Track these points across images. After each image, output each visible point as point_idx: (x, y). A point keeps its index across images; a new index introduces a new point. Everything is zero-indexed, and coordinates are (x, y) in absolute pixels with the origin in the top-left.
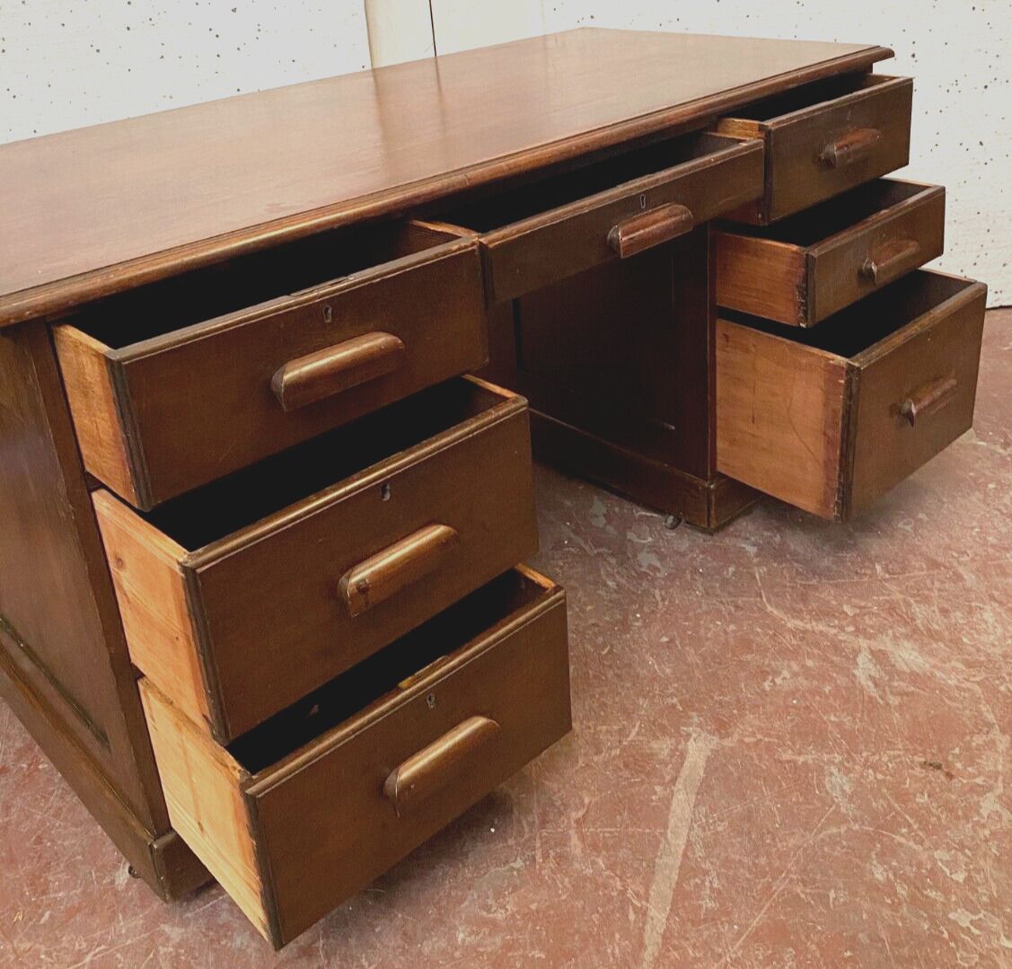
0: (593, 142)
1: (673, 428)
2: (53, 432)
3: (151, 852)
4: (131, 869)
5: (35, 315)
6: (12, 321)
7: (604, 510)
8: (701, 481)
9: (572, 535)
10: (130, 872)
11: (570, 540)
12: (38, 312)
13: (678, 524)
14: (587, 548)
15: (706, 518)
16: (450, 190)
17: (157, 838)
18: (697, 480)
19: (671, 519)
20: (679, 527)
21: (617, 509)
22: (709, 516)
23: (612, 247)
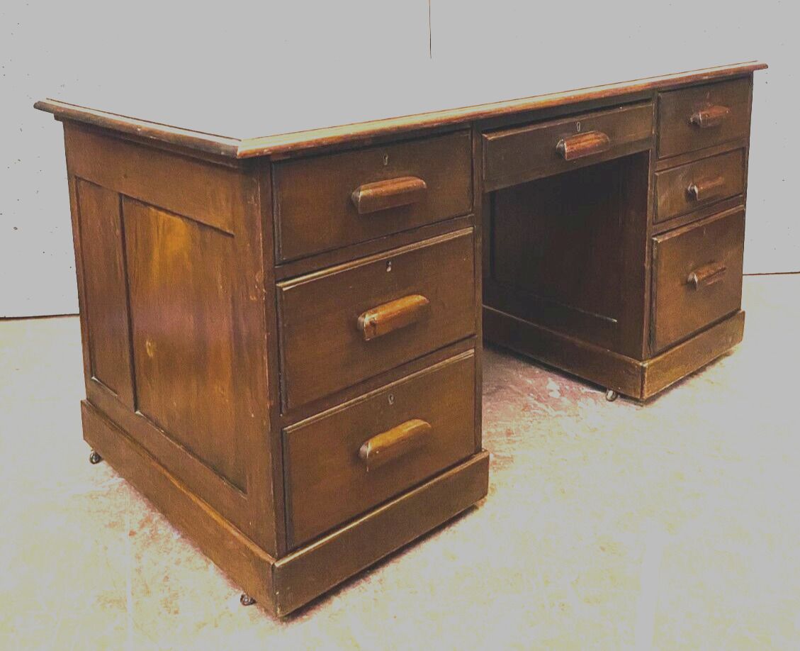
0: (585, 95)
1: (616, 321)
2: (263, 236)
3: (273, 570)
4: (243, 596)
5: (270, 153)
6: (257, 154)
7: (558, 388)
8: (637, 362)
9: (536, 403)
10: (241, 599)
11: (535, 405)
12: (271, 151)
13: (616, 397)
14: (548, 410)
15: (639, 390)
16: (501, 112)
17: (278, 559)
18: (633, 361)
19: (610, 393)
20: (616, 400)
21: (567, 387)
22: (642, 388)
23: (560, 153)
